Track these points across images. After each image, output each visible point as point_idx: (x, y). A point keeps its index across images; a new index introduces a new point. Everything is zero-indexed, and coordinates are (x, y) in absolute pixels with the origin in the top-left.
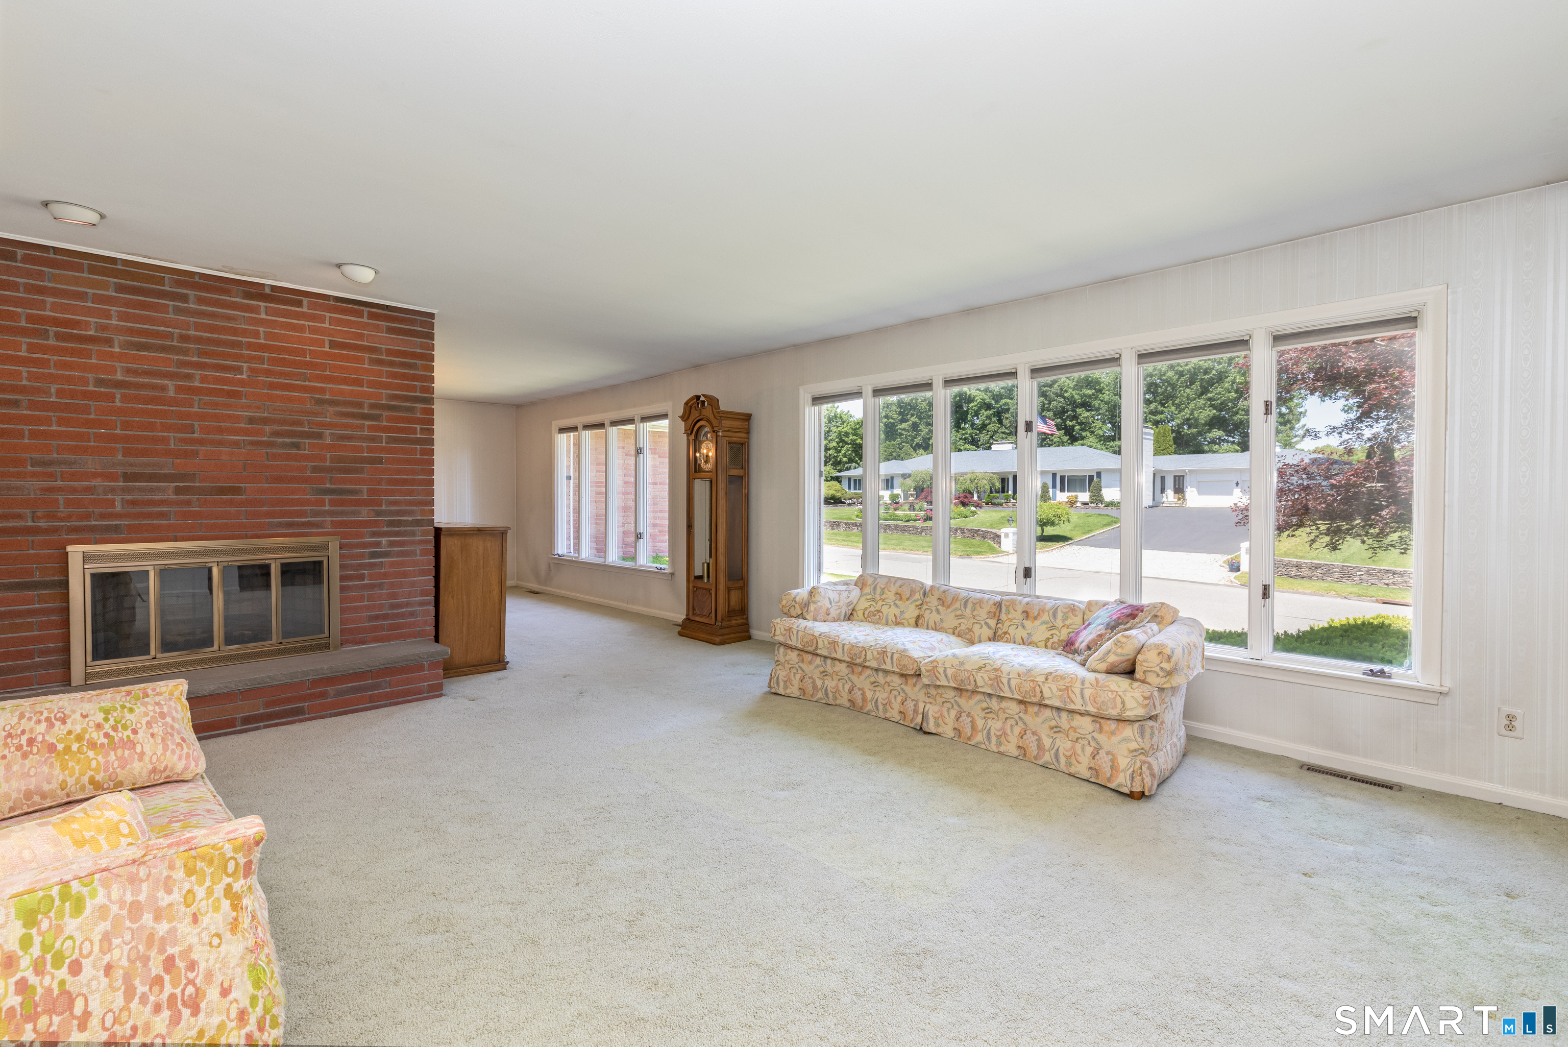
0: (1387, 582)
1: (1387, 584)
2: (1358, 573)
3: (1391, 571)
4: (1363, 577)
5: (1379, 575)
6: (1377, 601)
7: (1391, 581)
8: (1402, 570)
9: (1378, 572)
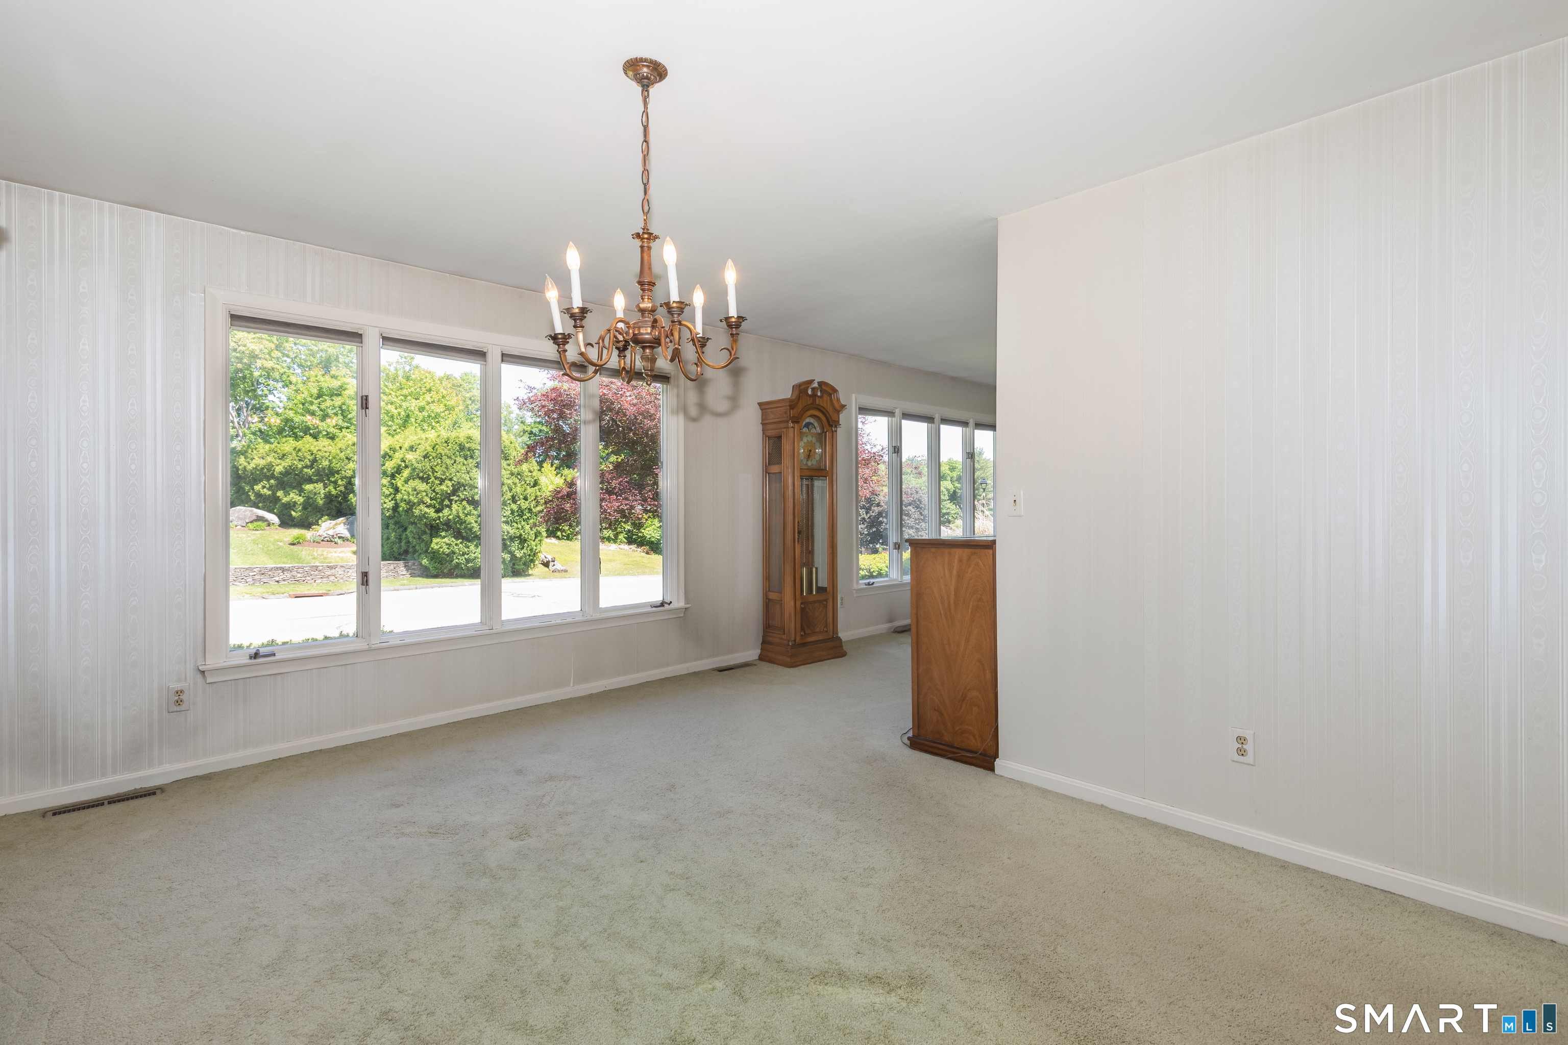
0: (277, 579)
1: (278, 582)
2: (251, 574)
3: (281, 568)
4: (256, 577)
5: (270, 573)
6: (290, 596)
7: (281, 577)
8: (290, 566)
9: (270, 571)
